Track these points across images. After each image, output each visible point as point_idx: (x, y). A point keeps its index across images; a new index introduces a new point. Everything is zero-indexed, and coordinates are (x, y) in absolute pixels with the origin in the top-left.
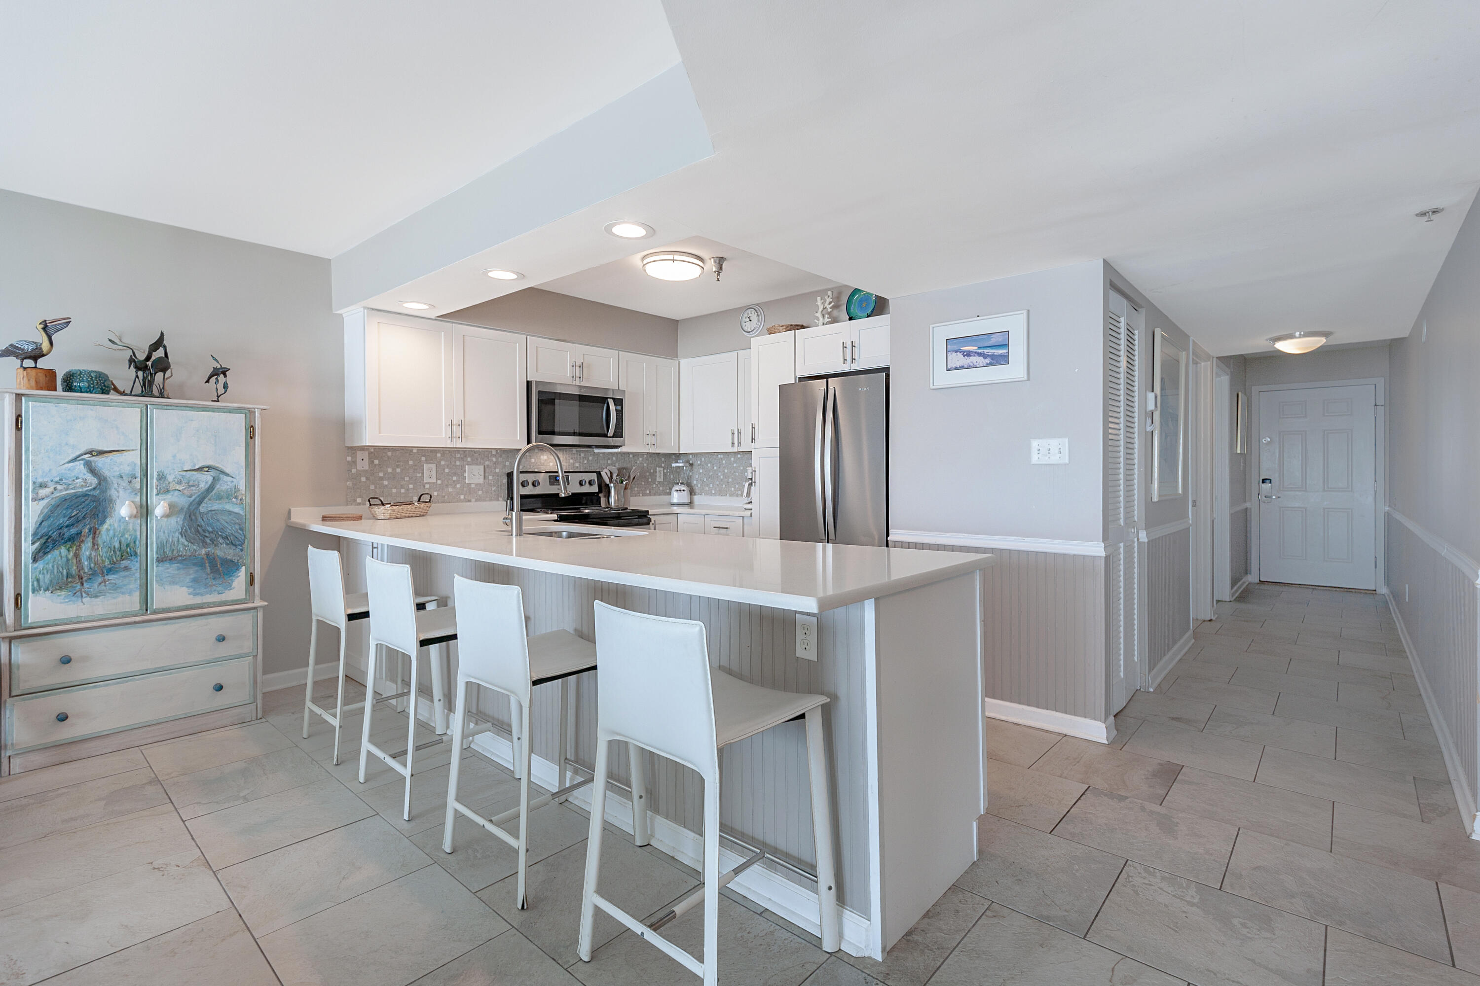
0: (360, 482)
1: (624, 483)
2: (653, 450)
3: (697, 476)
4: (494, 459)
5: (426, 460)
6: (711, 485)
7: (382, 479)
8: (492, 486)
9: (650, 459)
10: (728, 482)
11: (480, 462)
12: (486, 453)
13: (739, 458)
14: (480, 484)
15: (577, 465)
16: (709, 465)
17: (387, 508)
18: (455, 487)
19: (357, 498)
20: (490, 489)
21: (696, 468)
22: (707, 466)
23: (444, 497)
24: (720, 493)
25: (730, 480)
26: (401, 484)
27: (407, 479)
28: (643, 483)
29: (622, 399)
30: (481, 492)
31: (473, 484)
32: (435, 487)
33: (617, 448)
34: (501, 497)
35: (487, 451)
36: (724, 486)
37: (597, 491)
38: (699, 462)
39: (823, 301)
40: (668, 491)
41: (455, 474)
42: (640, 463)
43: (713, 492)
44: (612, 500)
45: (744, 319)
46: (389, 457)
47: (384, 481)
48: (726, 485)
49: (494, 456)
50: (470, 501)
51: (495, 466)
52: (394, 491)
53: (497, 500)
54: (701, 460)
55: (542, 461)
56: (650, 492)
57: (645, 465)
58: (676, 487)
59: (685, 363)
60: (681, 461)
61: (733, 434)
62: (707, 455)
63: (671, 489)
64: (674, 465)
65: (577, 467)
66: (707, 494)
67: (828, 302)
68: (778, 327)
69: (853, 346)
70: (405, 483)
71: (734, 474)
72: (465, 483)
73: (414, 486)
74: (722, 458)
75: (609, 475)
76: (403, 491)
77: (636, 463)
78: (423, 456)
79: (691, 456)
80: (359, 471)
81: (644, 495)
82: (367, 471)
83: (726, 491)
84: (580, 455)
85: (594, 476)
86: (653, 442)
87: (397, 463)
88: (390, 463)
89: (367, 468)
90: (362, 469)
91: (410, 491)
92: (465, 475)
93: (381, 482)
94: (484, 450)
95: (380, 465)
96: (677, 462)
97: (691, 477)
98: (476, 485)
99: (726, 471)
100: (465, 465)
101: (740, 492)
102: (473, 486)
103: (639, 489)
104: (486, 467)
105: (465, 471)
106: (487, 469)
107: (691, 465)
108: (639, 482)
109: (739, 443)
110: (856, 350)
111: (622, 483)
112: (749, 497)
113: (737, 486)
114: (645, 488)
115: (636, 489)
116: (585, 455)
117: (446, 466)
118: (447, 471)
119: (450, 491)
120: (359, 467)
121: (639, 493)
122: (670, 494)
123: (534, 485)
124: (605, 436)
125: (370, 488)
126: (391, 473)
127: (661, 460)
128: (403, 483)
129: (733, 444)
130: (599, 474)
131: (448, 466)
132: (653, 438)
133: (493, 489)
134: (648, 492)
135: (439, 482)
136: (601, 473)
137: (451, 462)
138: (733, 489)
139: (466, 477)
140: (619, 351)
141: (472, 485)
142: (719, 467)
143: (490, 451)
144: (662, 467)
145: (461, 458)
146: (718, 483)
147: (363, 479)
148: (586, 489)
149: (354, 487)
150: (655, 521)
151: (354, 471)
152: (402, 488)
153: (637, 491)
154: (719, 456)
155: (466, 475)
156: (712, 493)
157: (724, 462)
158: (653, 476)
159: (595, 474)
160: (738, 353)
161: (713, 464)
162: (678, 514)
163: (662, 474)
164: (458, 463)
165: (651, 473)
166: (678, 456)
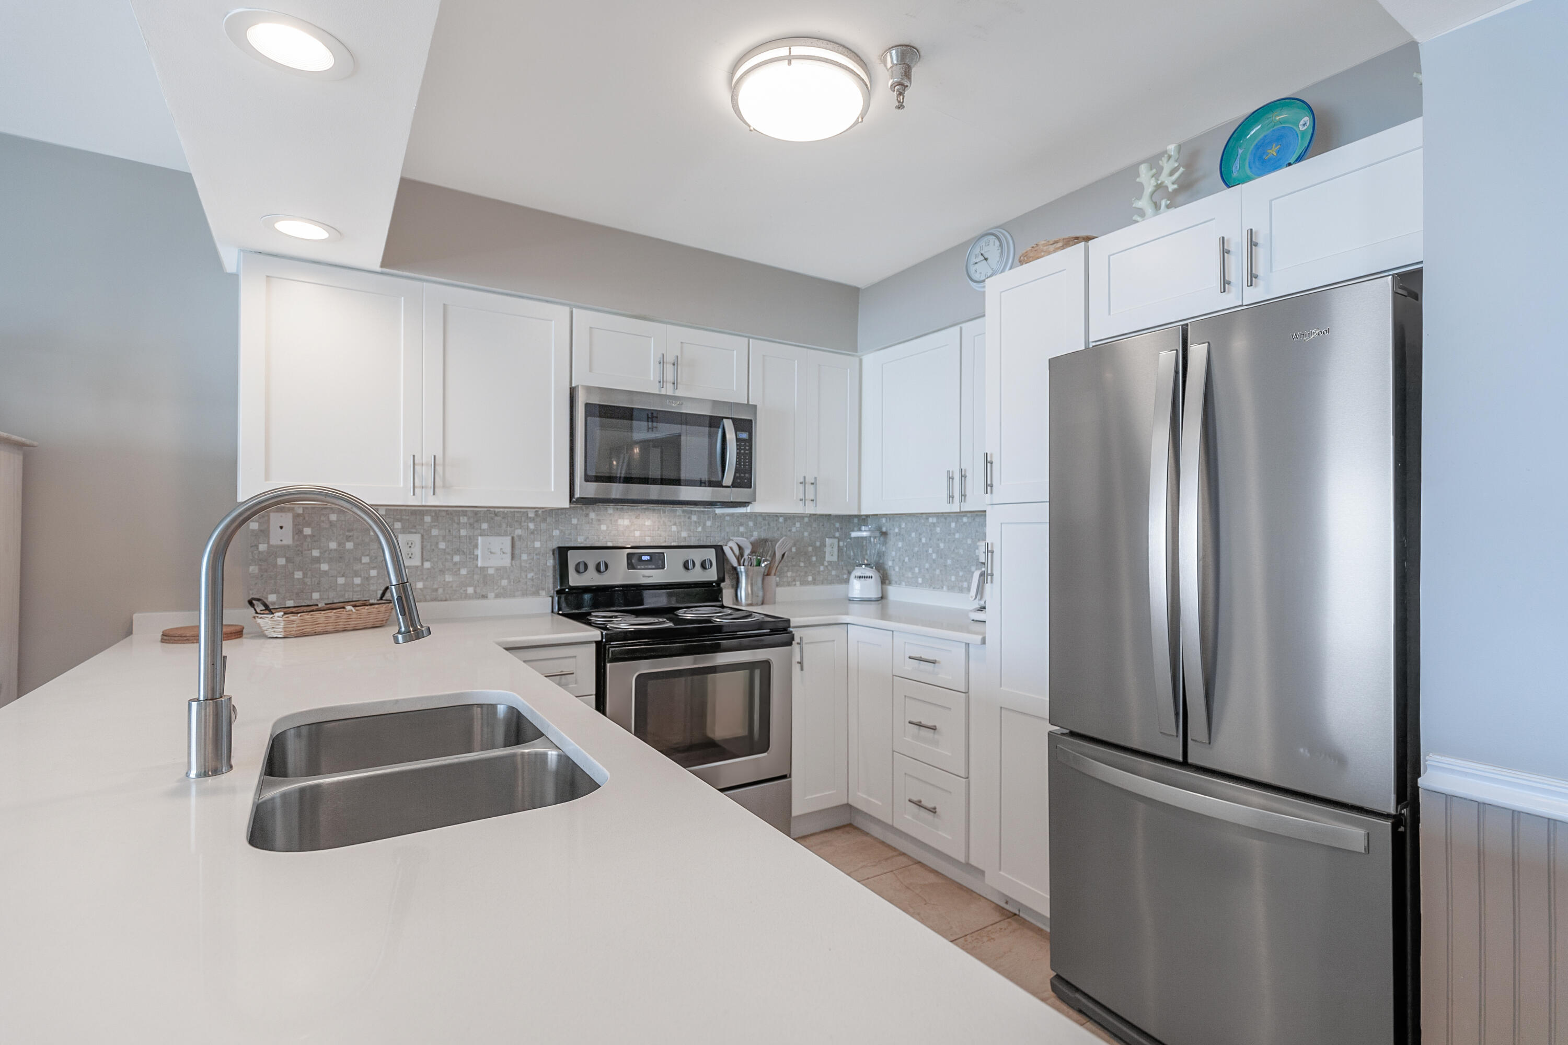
0: (275, 565)
1: (763, 565)
2: (810, 509)
3: (893, 553)
4: (531, 526)
5: (403, 527)
6: (917, 570)
7: (317, 560)
8: (526, 571)
9: (815, 525)
10: (945, 566)
11: (506, 531)
12: (517, 515)
13: (965, 524)
14: (505, 568)
15: (684, 534)
16: (913, 535)
17: (276, 618)
18: (456, 573)
19: (268, 594)
20: (524, 576)
21: (892, 539)
22: (910, 535)
23: (436, 590)
24: (932, 583)
25: (949, 562)
26: (355, 568)
27: (365, 560)
28: (802, 564)
29: (751, 421)
30: (506, 581)
31: (491, 567)
32: (419, 573)
33: (744, 506)
34: (543, 589)
35: (518, 512)
36: (938, 572)
37: (715, 578)
38: (897, 530)
39: (1154, 171)
40: (845, 576)
41: (458, 551)
42: (797, 531)
43: (920, 580)
44: (742, 593)
45: (974, 260)
46: (331, 524)
47: (322, 565)
48: (941, 571)
49: (532, 520)
50: (484, 597)
51: (532, 536)
52: (341, 581)
53: (536, 593)
54: (900, 526)
55: (621, 529)
56: (814, 579)
57: (806, 534)
58: (858, 572)
59: (871, 360)
60: (867, 528)
61: (950, 479)
62: (909, 518)
63: (849, 573)
64: (854, 534)
65: (685, 538)
66: (909, 584)
67: (1166, 171)
68: (1044, 245)
69: (1252, 244)
70: (362, 566)
71: (956, 551)
72: (477, 566)
73: (378, 573)
74: (934, 524)
75: (737, 552)
76: (357, 581)
77: (790, 531)
78: (398, 520)
79: (884, 520)
80: (272, 546)
81: (804, 583)
82: (288, 546)
83: (942, 581)
84: (690, 518)
85: (711, 554)
86: (810, 495)
87: (347, 534)
88: (334, 533)
89: (288, 541)
90: (280, 543)
91: (372, 581)
92: (476, 553)
93: (317, 566)
94: (512, 510)
95: (314, 536)
96: (860, 530)
97: (883, 555)
98: (498, 569)
99: (942, 546)
100: (477, 536)
101: (965, 585)
102: (491, 571)
103: (794, 575)
104: (516, 539)
105: (476, 546)
106: (518, 544)
107: (884, 534)
108: (794, 563)
109: (963, 496)
110: (1261, 253)
111: (759, 564)
112: (981, 599)
113: (961, 574)
114: (806, 572)
115: (789, 574)
116: (699, 518)
117: (441, 538)
118: (442, 545)
119: (447, 580)
120: (274, 541)
121: (794, 580)
122: (847, 581)
123: (598, 569)
124: (719, 484)
125: (293, 578)
126: (335, 550)
127: (834, 525)
128: (357, 567)
129: (951, 497)
130: (719, 550)
131: (444, 537)
132: (811, 489)
133: (530, 575)
134: (810, 578)
135: (427, 565)
136: (724, 547)
137: (450, 531)
138: (953, 578)
139: (477, 556)
140: (749, 337)
141: (489, 569)
142: (930, 539)
143: (524, 512)
144: (835, 538)
145: (471, 524)
146: (927, 566)
147: (281, 561)
148: (697, 575)
149: (262, 576)
150: (801, 639)
151: (263, 547)
152: (356, 576)
153: (791, 577)
154: (931, 520)
155: (479, 552)
156: (917, 582)
157: (938, 530)
158: (820, 551)
159: (713, 550)
160: (961, 329)
161: (920, 534)
162: (848, 624)
163: (836, 549)
164: (463, 532)
165: (815, 548)
166: (863, 520)
